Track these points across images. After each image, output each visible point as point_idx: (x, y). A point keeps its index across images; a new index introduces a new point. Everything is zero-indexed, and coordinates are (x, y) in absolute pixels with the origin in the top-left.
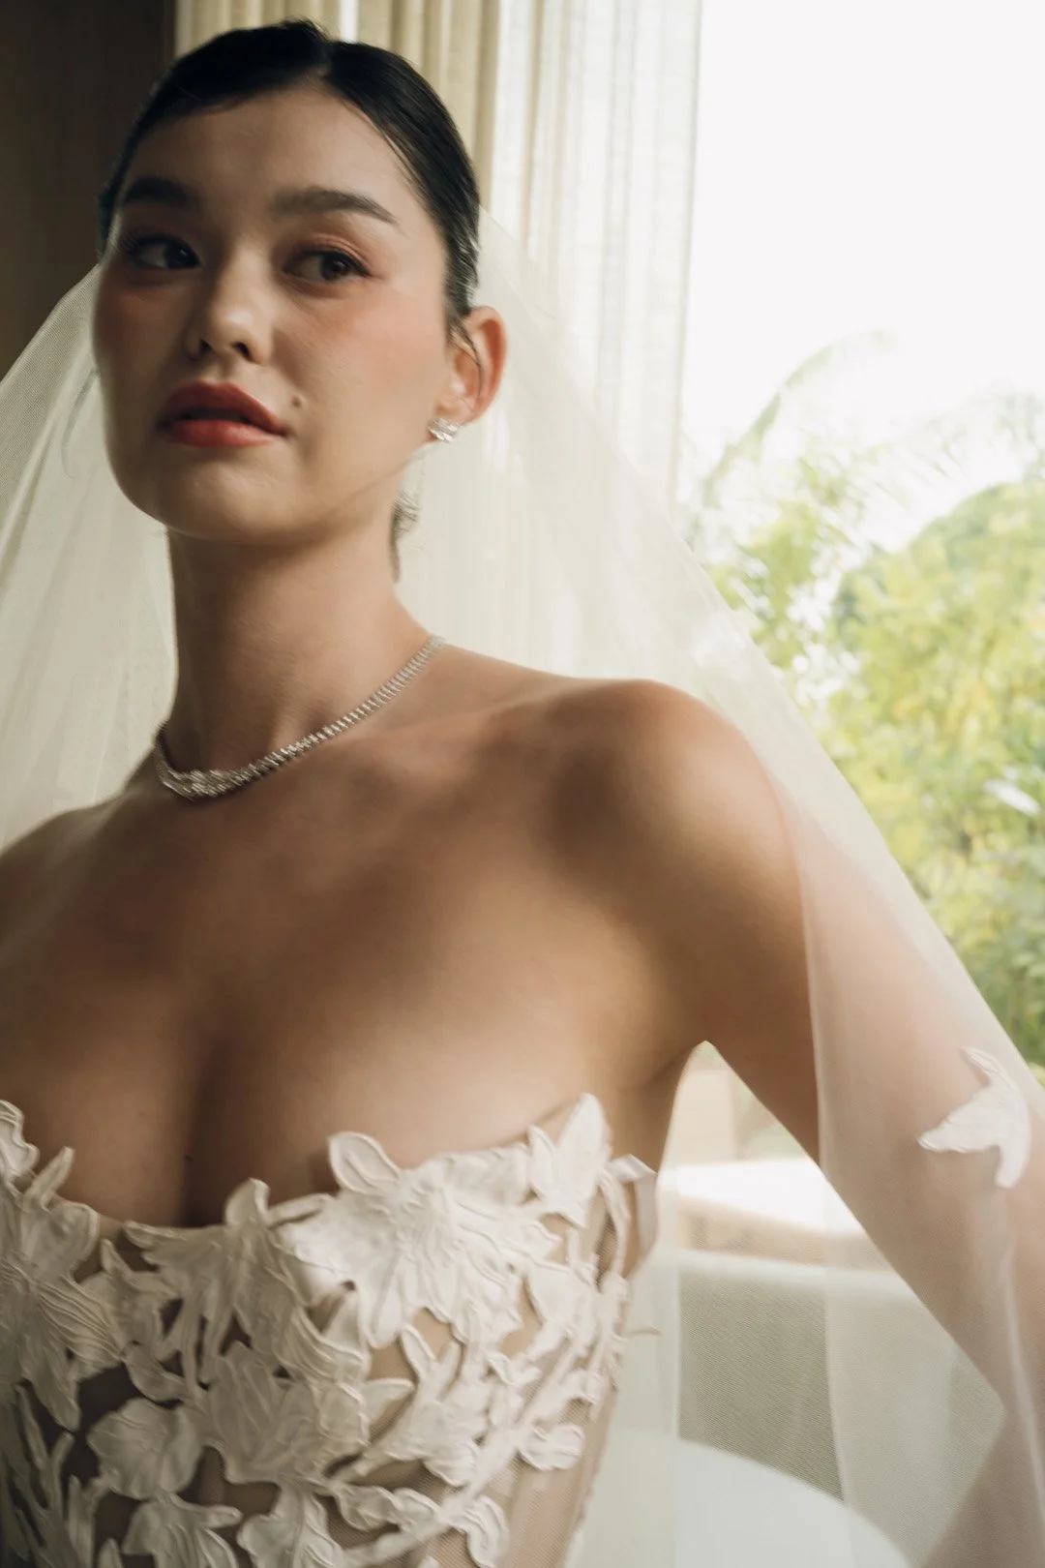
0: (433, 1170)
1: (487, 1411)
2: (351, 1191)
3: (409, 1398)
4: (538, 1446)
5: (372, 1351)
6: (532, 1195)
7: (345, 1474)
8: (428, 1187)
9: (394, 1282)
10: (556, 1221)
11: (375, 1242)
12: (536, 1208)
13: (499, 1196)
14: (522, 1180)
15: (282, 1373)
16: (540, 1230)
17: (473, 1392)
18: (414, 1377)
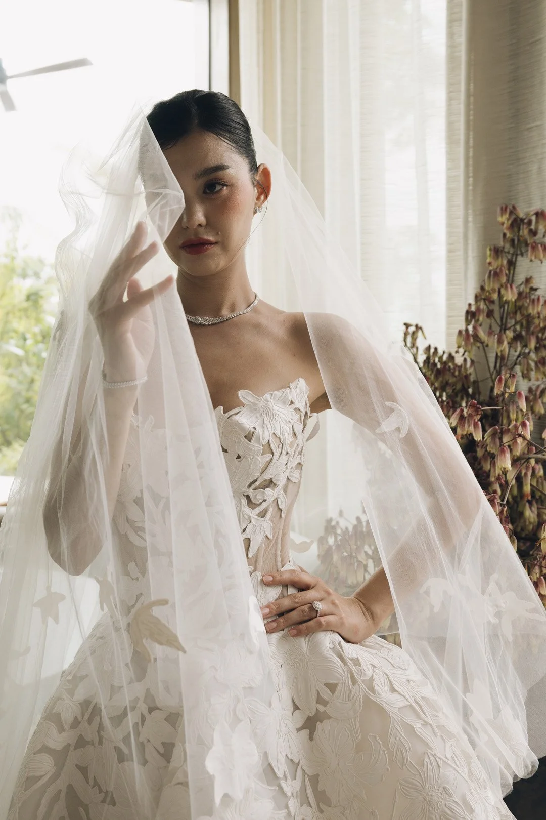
0: (267, 396)
1: (286, 464)
2: (247, 405)
3: (271, 460)
4: (292, 474)
5: (263, 446)
6: (292, 403)
7: (253, 486)
8: (267, 401)
9: (265, 426)
10: (298, 410)
11: (257, 417)
12: (293, 406)
13: (284, 403)
14: (290, 398)
15: (239, 457)
16: (294, 413)
17: (284, 458)
18: (273, 454)
